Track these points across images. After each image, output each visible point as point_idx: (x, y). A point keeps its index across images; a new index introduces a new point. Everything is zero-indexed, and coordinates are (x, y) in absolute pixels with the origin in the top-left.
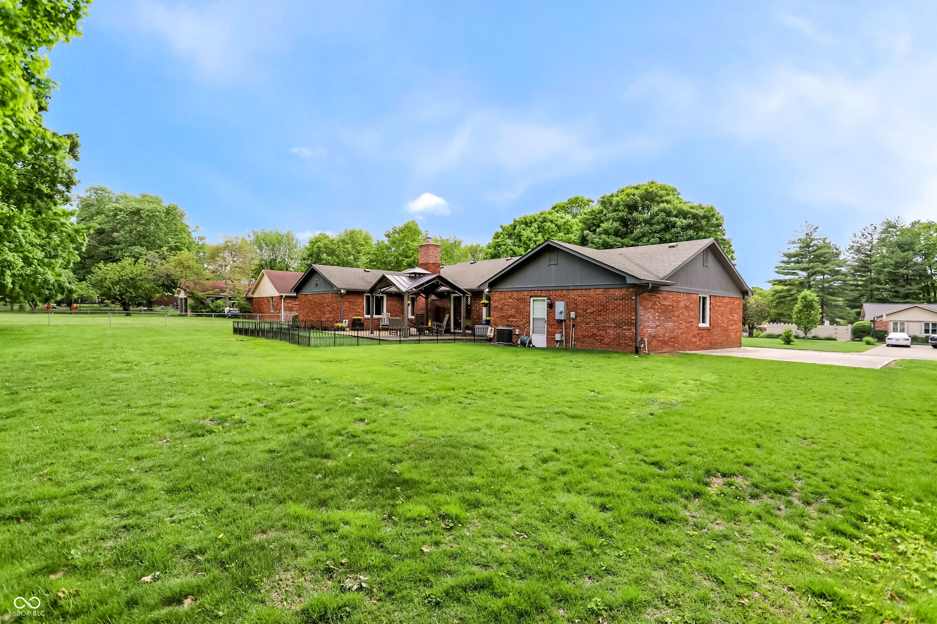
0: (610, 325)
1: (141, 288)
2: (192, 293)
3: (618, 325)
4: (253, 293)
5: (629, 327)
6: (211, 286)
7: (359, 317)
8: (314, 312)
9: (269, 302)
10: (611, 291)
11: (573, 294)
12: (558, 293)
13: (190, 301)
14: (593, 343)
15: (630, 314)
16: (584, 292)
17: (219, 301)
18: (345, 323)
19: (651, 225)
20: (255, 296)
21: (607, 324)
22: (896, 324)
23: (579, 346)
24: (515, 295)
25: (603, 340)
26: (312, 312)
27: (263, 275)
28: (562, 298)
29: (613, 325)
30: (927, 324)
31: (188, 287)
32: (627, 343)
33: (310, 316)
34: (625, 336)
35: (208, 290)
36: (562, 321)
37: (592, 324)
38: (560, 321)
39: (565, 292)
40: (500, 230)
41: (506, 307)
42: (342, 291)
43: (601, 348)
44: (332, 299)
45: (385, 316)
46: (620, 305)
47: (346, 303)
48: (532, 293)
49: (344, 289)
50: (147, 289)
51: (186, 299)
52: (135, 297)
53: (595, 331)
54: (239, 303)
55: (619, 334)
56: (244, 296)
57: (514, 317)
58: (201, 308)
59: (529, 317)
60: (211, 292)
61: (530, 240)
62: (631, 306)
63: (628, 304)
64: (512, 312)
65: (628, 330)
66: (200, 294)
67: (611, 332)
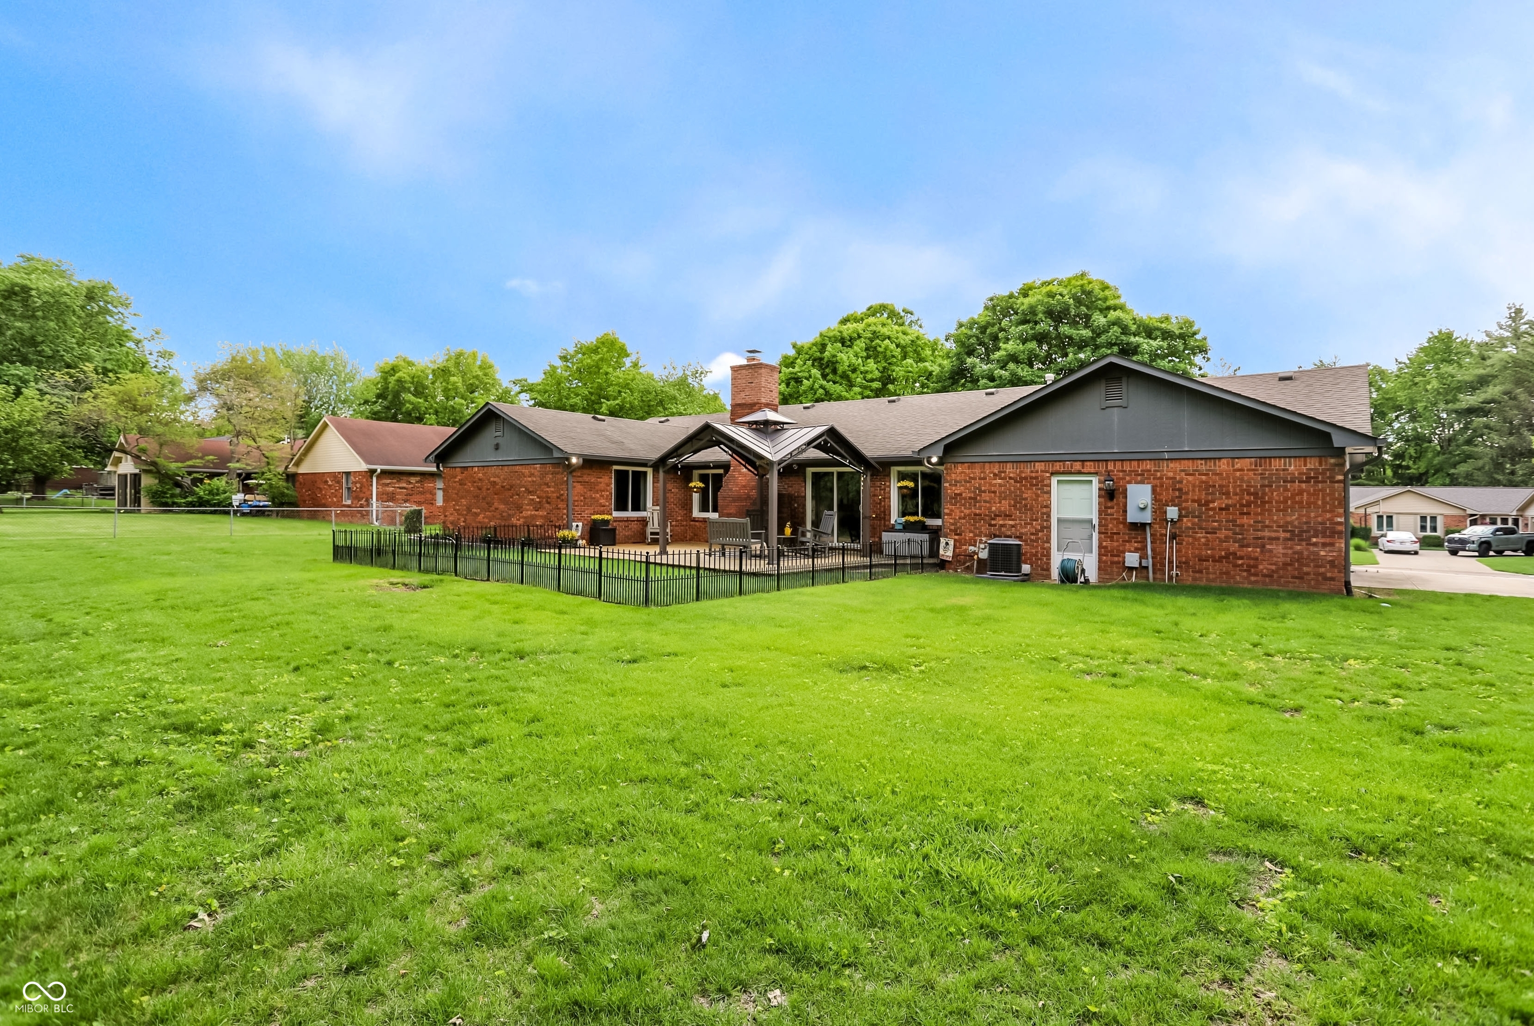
0: (1273, 535)
1: (30, 452)
2: (154, 464)
3: (1298, 535)
4: (297, 464)
5: (1328, 540)
6: (198, 450)
7: (606, 517)
8: (490, 504)
9: (339, 482)
10: (1276, 464)
11: (1170, 470)
12: (1127, 467)
13: (147, 481)
14: (1227, 573)
15: (1331, 511)
16: (1202, 466)
17: (215, 481)
18: (576, 531)
19: (1097, 347)
20: (303, 469)
21: (1267, 533)
22: (1380, 517)
23: (1188, 579)
24: (1010, 470)
25: (1256, 566)
26: (484, 505)
27: (326, 425)
28: (1141, 478)
29: (1282, 535)
30: (1423, 519)
31: (144, 451)
32: (1323, 574)
33: (477, 514)
34: (1317, 561)
35: (191, 457)
36: (1143, 526)
37: (1222, 534)
38: (1140, 527)
39: (1149, 466)
40: (792, 353)
41: (986, 496)
42: (574, 460)
43: (1251, 583)
44: (543, 476)
45: (651, 512)
46: (1301, 492)
47: (579, 487)
48: (1058, 467)
49: (579, 456)
50: (45, 454)
51: (136, 478)
52: (14, 471)
53: (1234, 547)
54: (271, 486)
55: (1300, 553)
56: (281, 470)
57: (1009, 516)
58: (173, 496)
59: (1049, 516)
60: (197, 462)
61: (854, 371)
62: (1332, 494)
63: (1322, 490)
64: (1005, 505)
65: (1324, 545)
66: (173, 466)
67: (1278, 549)
